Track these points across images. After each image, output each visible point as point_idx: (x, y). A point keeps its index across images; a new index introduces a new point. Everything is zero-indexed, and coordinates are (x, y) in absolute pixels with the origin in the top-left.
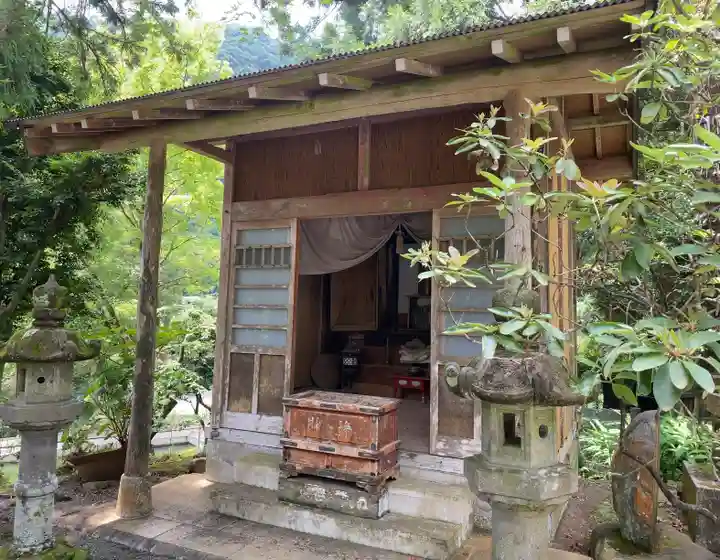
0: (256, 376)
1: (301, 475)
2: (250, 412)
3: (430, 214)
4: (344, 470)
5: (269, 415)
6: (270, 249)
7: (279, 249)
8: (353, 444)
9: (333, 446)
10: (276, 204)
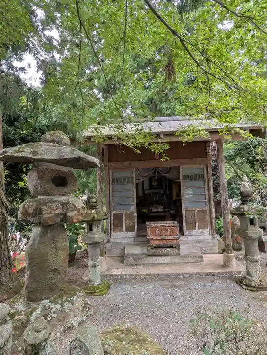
0: (124, 219)
1: (155, 247)
2: (123, 231)
3: (179, 167)
4: (169, 243)
5: (130, 231)
6: (125, 178)
7: (129, 178)
8: (171, 235)
9: (165, 237)
10: (126, 163)
